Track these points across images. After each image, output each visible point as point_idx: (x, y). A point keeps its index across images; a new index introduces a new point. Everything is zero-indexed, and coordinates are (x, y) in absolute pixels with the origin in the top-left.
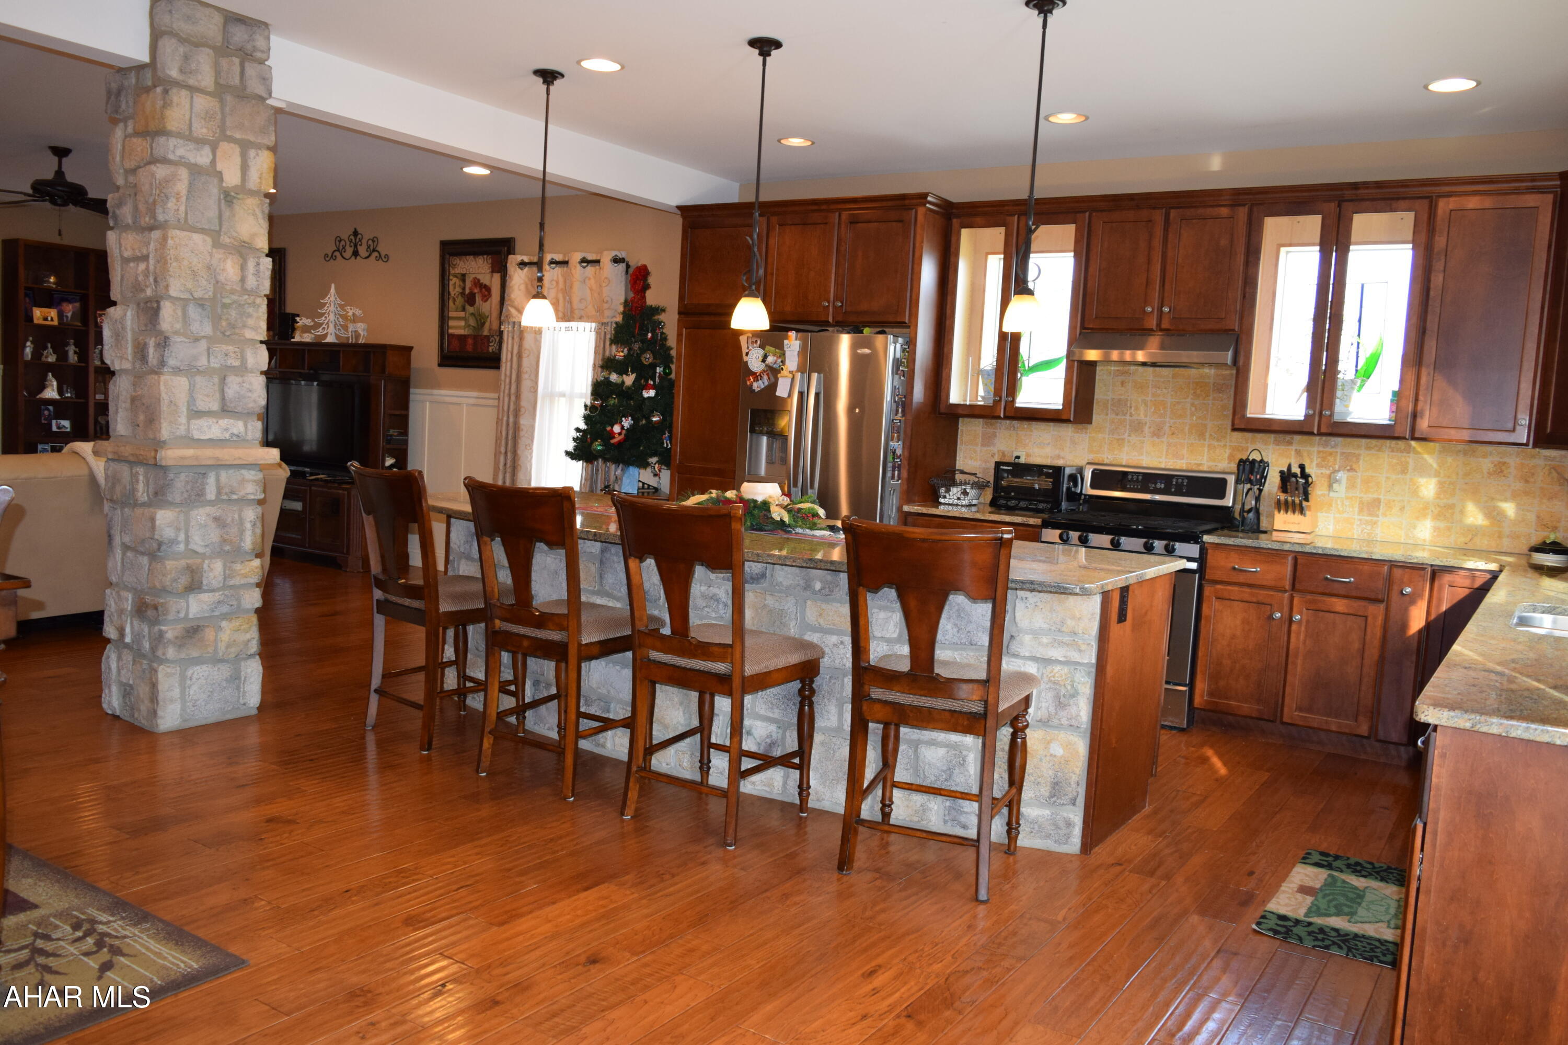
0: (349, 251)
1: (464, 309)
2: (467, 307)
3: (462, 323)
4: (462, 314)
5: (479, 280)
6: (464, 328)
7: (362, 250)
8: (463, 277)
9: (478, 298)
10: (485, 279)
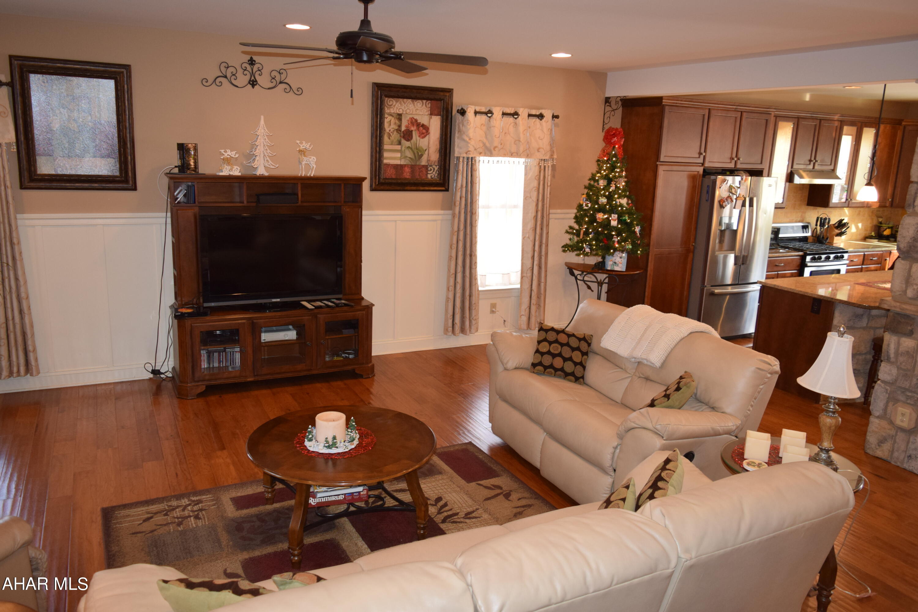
0: (243, 79)
1: (400, 143)
2: (403, 141)
3: (399, 155)
4: (398, 147)
5: (416, 120)
6: (401, 159)
7: (263, 80)
8: (399, 117)
9: (415, 135)
10: (423, 119)
